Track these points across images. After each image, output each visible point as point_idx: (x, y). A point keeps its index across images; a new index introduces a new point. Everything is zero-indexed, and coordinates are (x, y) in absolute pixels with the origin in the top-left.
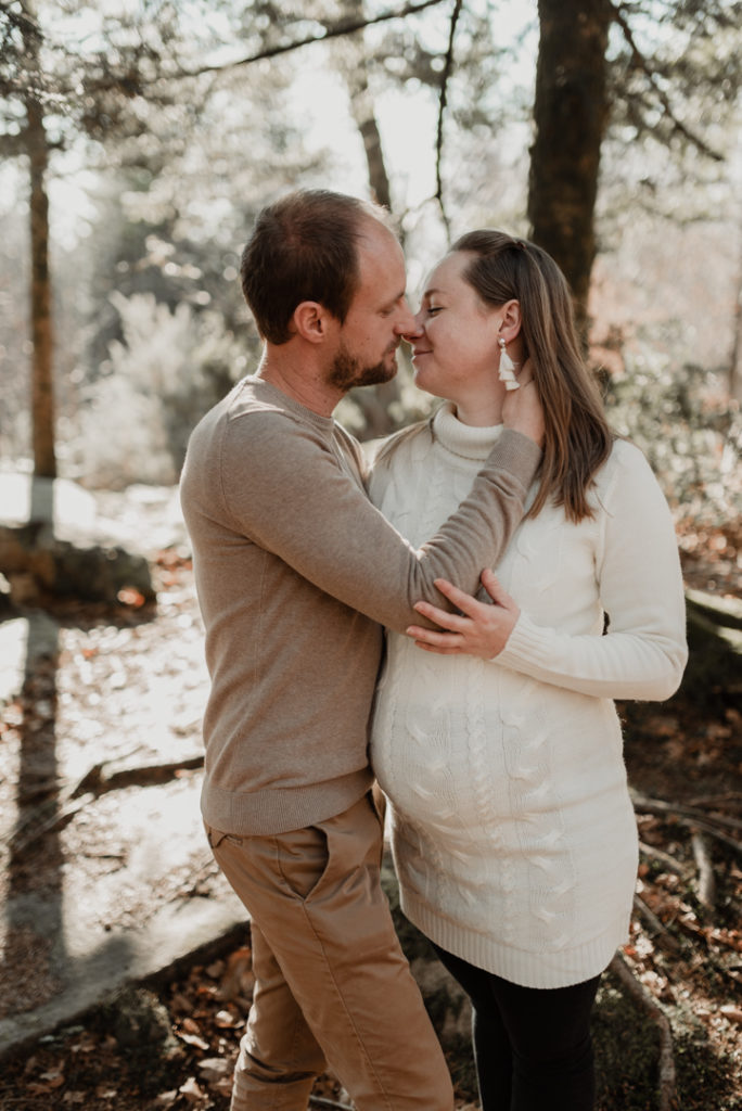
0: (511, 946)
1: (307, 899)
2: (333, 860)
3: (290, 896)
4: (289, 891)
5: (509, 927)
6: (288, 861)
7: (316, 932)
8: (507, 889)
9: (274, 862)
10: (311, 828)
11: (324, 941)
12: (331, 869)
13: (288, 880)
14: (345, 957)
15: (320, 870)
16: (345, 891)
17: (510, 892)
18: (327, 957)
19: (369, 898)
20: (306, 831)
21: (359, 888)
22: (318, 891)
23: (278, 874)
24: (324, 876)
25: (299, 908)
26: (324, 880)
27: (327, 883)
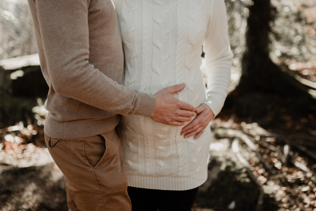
0: (181, 177)
1: (95, 167)
2: (107, 150)
3: (88, 166)
4: (88, 164)
5: (181, 169)
6: (89, 150)
7: (98, 181)
8: (180, 155)
9: (82, 151)
10: (99, 135)
11: (101, 185)
12: (106, 154)
13: (87, 159)
14: (109, 192)
15: (101, 155)
16: (112, 165)
17: (182, 155)
18: (101, 192)
19: (120, 169)
20: (97, 136)
21: (116, 164)
22: (100, 164)
23: (83, 156)
24: (102, 158)
25: (91, 171)
26: (103, 159)
27: (105, 161)
